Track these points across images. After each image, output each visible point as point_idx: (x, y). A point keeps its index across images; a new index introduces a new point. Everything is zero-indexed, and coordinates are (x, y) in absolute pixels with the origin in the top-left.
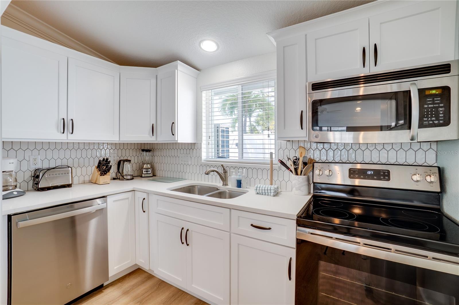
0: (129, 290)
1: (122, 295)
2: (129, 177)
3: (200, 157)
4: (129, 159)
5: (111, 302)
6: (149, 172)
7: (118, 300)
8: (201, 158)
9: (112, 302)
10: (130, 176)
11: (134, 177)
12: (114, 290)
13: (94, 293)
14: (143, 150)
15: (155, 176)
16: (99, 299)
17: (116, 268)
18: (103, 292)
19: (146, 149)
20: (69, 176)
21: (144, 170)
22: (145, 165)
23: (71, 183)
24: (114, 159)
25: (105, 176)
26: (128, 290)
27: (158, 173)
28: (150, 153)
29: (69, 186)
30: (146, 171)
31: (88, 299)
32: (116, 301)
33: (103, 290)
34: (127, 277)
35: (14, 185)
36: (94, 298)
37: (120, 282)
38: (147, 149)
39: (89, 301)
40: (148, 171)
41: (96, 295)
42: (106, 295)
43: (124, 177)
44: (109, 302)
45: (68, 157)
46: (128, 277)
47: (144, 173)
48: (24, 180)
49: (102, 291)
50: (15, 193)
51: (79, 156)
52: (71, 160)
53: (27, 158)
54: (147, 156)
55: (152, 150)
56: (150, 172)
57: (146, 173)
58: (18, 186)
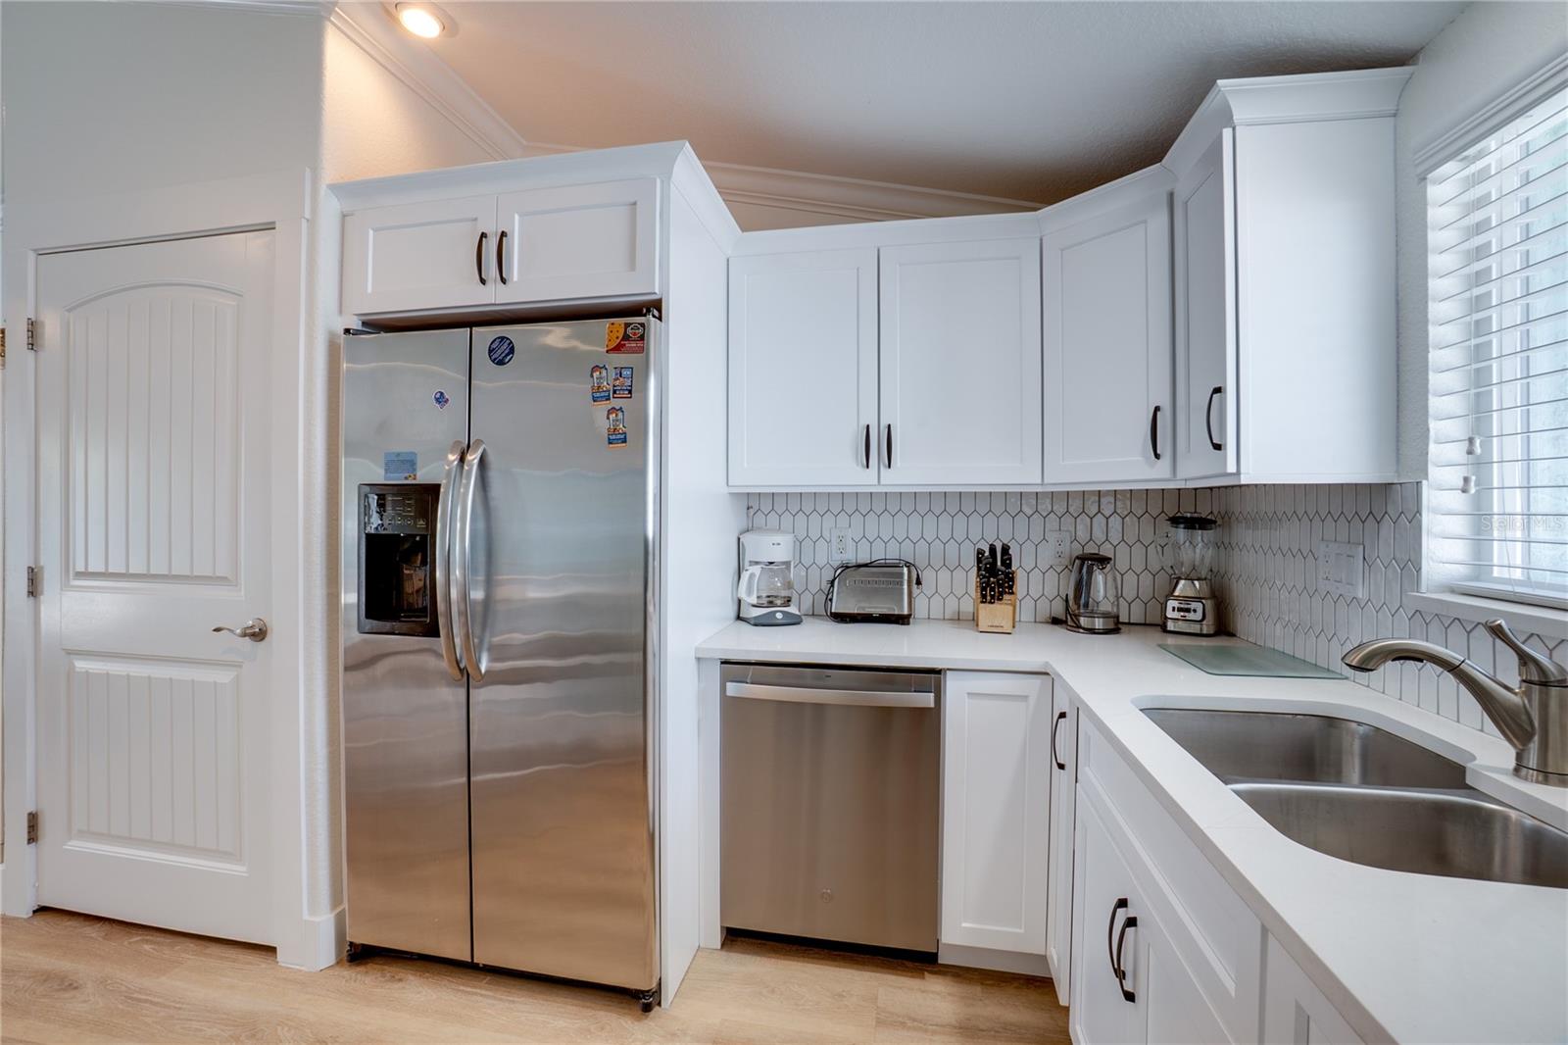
0: (983, 1031)
1: (955, 1027)
2: (1099, 623)
3: (1411, 564)
4: (1106, 551)
5: (914, 1020)
6: (1191, 616)
7: (934, 1033)
8: (1419, 570)
9: (916, 1023)
10: (1101, 620)
11: (1120, 626)
12: (949, 994)
13: (906, 963)
14: (1175, 521)
15: (1232, 635)
16: (900, 988)
17: (965, 928)
18: (924, 978)
19: (1189, 515)
20: (902, 594)
21: (1171, 604)
22: (1182, 582)
23: (906, 612)
24: (1060, 549)
25: (997, 606)
26: (982, 1027)
27: (1243, 623)
28: (1209, 534)
29: (902, 620)
30: (1180, 610)
31: (882, 967)
32: (926, 1031)
33: (927, 971)
34: (1016, 985)
35: (785, 597)
36: (893, 977)
37: (982, 984)
38: (1196, 515)
39: (878, 975)
40: (1188, 610)
41: (904, 973)
42: (923, 992)
43: (1082, 619)
44: (910, 1018)
45: (915, 535)
46: (1016, 988)
47: (1170, 614)
48: (821, 589)
49: (923, 974)
50: (779, 616)
51: (945, 535)
52: (922, 546)
53: (826, 534)
54: (1196, 548)
55: (1219, 522)
56: (1198, 616)
57: (1176, 615)
58: (795, 599)
